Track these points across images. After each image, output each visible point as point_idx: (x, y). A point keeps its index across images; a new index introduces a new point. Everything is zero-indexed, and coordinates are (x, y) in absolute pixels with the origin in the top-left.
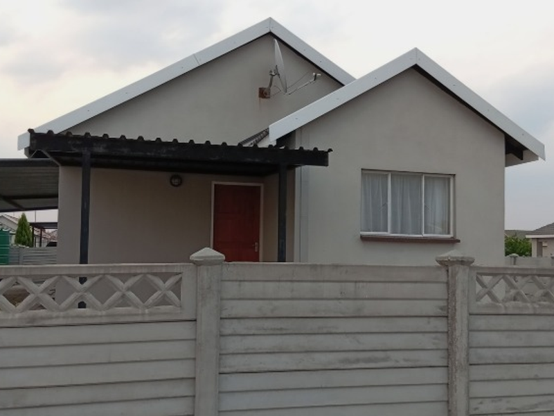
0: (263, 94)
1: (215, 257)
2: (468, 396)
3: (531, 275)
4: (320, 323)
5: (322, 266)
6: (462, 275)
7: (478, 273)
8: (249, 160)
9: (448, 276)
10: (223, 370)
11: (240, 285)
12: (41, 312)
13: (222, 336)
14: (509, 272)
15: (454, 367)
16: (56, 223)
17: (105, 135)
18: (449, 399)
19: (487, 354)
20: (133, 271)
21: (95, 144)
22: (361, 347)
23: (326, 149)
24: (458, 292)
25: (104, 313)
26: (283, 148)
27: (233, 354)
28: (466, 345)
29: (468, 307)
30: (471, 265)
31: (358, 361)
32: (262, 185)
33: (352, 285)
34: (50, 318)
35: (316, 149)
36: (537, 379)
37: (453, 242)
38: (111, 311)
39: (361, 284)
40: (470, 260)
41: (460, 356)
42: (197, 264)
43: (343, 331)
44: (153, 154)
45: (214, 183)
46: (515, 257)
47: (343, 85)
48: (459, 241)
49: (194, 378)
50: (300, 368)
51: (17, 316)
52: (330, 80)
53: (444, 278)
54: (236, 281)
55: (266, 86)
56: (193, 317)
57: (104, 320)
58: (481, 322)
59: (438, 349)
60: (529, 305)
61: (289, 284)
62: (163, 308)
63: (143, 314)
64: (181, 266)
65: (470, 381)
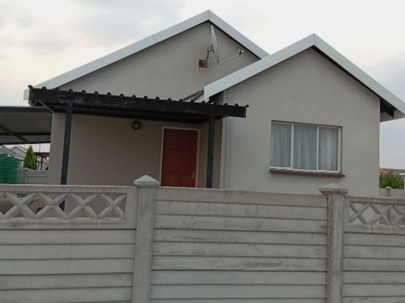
0: (202, 64)
1: (152, 182)
2: (342, 295)
3: (393, 204)
4: (230, 234)
5: (232, 192)
6: (338, 202)
7: (351, 202)
8: (188, 111)
9: (328, 203)
10: (154, 267)
11: (170, 204)
12: (22, 219)
13: (155, 241)
14: (375, 201)
15: (331, 273)
16: (48, 153)
17: (84, 91)
18: (326, 296)
19: (358, 263)
20: (91, 191)
21: (76, 98)
22: (260, 254)
23: (244, 105)
24: (336, 215)
25: (68, 221)
26: (213, 103)
27: (162, 256)
28: (341, 256)
29: (343, 226)
30: (346, 195)
31: (257, 265)
32: (199, 130)
33: (254, 207)
34: (29, 224)
35: (237, 105)
36: (395, 283)
37: (340, 176)
38: (73, 220)
39: (261, 206)
40: (345, 191)
41: (336, 264)
42: (139, 187)
43: (247, 242)
44: (117, 106)
45: (164, 127)
46: (389, 190)
47: (260, 59)
48: (344, 176)
49: (133, 273)
50: (214, 268)
51: (4, 221)
52: (251, 55)
53: (325, 205)
54: (167, 201)
55: (204, 58)
56: (133, 227)
57: (68, 227)
58: (353, 239)
59: (319, 258)
60: (390, 227)
61: (207, 204)
62: (111, 219)
63: (97, 224)
64: (126, 188)
65: (344, 284)
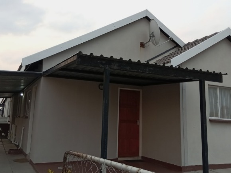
0: (142, 45)
32: (141, 90)
44: (142, 71)
45: (119, 88)
55: (144, 41)
